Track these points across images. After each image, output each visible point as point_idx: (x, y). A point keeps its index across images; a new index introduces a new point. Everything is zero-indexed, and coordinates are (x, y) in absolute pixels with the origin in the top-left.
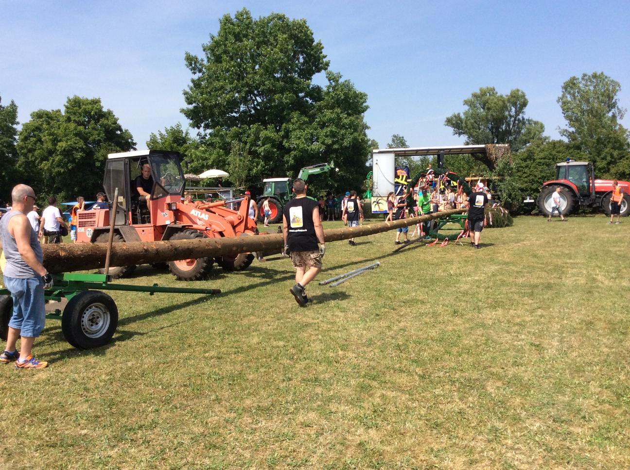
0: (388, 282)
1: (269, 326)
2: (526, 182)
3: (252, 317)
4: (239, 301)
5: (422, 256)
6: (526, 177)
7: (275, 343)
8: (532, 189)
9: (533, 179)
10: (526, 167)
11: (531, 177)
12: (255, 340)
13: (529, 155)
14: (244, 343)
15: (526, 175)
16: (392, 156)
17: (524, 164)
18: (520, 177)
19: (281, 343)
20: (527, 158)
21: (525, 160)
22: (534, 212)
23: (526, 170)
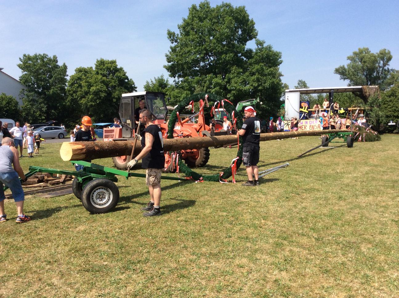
0: (295, 177)
1: (217, 202)
2: (390, 111)
3: (206, 197)
4: (198, 186)
5: (318, 160)
6: (390, 108)
7: (221, 214)
8: (394, 116)
9: (395, 109)
10: (390, 101)
11: (394, 108)
12: (208, 211)
13: (392, 93)
14: (201, 212)
15: (390, 107)
16: (298, 94)
17: (389, 99)
18: (386, 107)
19: (225, 214)
20: (391, 95)
21: (390, 96)
22: (395, 131)
23: (390, 103)
